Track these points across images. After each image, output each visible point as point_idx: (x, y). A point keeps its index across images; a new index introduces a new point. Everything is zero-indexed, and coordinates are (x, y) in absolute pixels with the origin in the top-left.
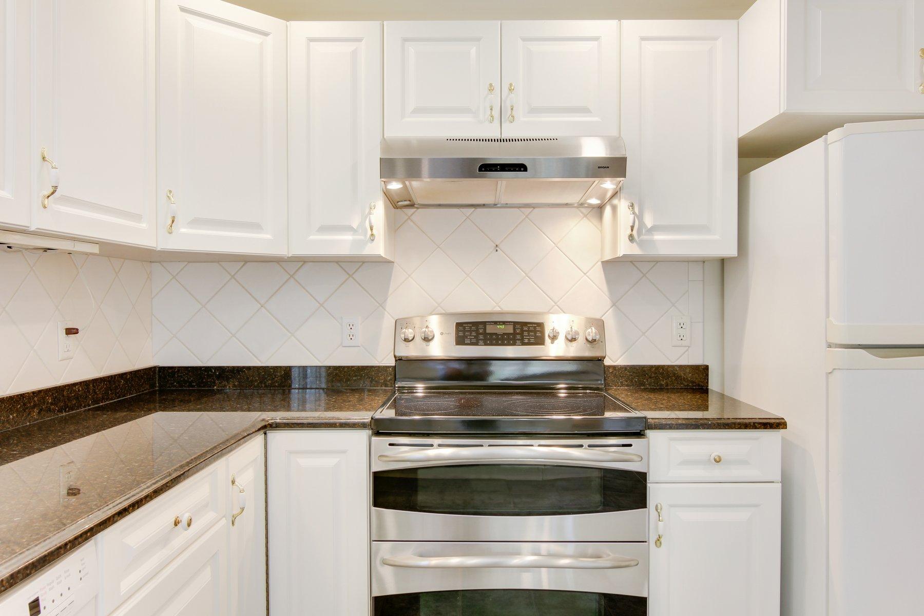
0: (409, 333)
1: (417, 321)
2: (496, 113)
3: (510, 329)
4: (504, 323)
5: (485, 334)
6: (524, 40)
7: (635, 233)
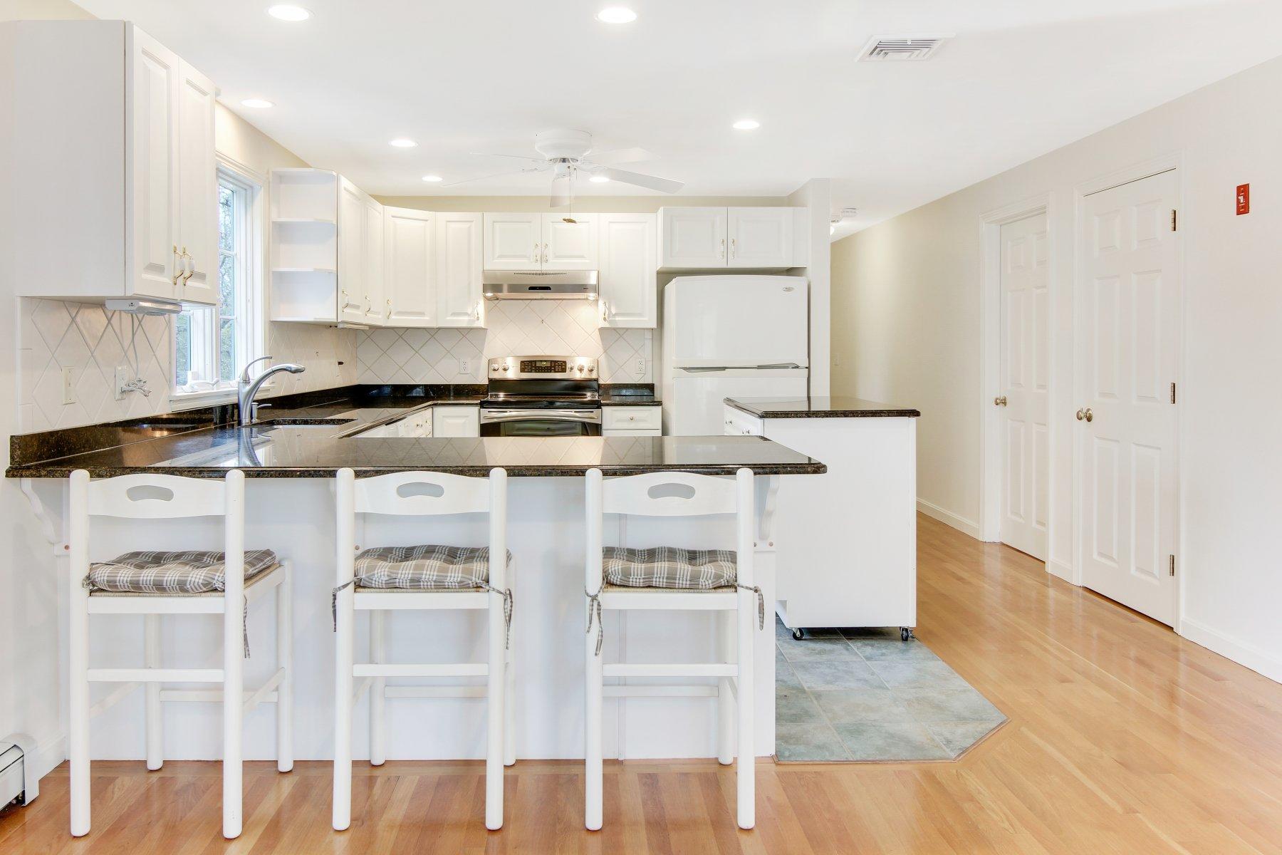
0: (496, 366)
1: (500, 360)
2: (539, 258)
3: (549, 365)
4: (545, 361)
5: (535, 367)
6: (552, 222)
7: (606, 316)
